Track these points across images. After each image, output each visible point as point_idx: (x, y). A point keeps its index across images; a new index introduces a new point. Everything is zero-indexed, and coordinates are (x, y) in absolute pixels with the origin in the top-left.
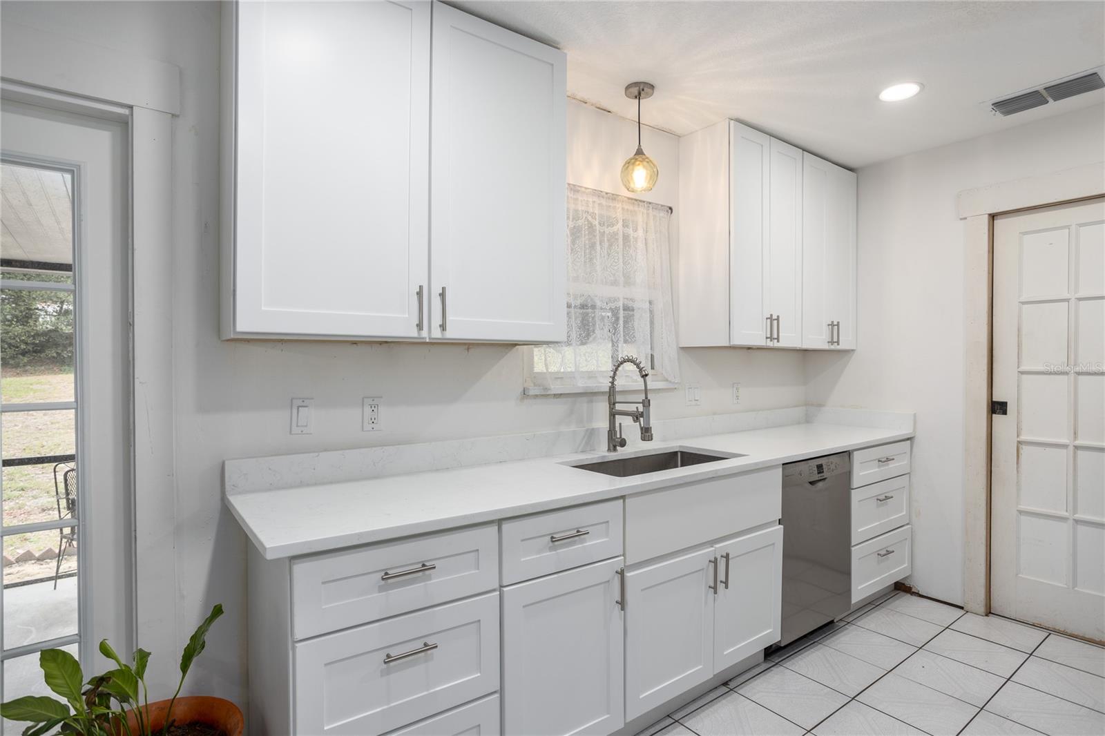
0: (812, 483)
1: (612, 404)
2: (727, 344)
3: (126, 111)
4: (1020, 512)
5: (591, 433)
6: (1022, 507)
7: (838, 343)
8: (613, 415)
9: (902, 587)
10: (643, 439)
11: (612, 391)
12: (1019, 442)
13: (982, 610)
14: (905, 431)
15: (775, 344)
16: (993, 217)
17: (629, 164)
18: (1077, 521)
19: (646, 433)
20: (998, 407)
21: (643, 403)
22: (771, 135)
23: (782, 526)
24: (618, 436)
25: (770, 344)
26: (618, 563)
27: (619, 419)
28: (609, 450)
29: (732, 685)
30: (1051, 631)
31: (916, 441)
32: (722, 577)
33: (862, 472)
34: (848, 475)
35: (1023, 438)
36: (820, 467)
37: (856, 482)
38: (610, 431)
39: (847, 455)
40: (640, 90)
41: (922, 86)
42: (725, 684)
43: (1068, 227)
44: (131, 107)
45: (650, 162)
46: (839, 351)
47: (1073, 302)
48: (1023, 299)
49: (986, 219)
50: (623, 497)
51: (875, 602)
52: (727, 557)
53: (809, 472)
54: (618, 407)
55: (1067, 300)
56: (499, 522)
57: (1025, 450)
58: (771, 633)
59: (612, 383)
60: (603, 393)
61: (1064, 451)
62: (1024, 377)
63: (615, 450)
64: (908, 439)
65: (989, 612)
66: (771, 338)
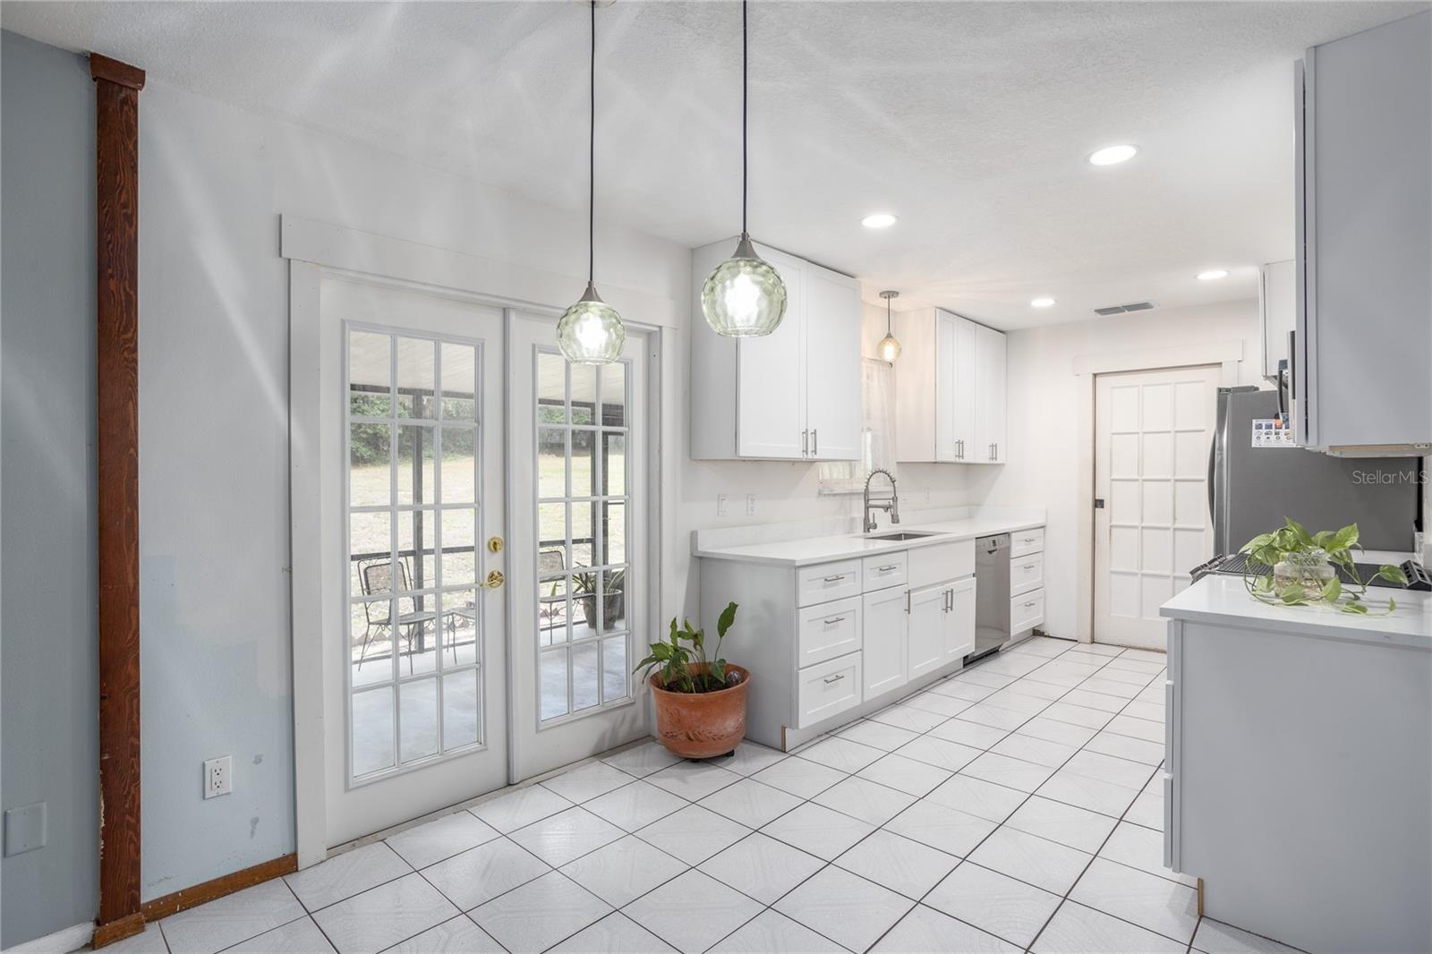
0: (990, 552)
1: (867, 501)
2: (934, 461)
3: (657, 329)
4: (1112, 572)
5: (852, 520)
6: (1112, 569)
7: (996, 459)
8: (867, 508)
9: (1037, 633)
10: (893, 522)
11: (866, 492)
12: (1111, 526)
13: (1089, 640)
14: (1040, 521)
15: (961, 460)
16: (1095, 375)
17: (882, 343)
18: (1143, 575)
19: (895, 519)
20: (1098, 503)
21: (893, 499)
22: (958, 315)
23: (975, 578)
24: (871, 521)
25: (958, 460)
26: (905, 588)
27: (871, 511)
28: (865, 531)
29: (949, 677)
30: (1128, 647)
31: (1047, 528)
32: (949, 605)
33: (1017, 548)
34: (1008, 549)
35: (1114, 523)
36: (994, 542)
37: (1013, 555)
38: (865, 520)
39: (1008, 534)
40: (890, 294)
41: (1056, 301)
42: (945, 677)
43: (1138, 386)
44: (660, 327)
45: (896, 341)
46: (996, 465)
47: (1141, 434)
48: (1114, 431)
49: (1091, 377)
50: (906, 550)
51: (1021, 641)
52: (952, 591)
53: (988, 544)
54: (871, 502)
55: (1138, 433)
56: (862, 557)
57: (1114, 530)
58: (969, 647)
59: (867, 487)
60: (860, 494)
61: (1136, 530)
62: (1114, 483)
63: (869, 531)
64: (1042, 527)
65: (1093, 642)
66: (993, 459)
